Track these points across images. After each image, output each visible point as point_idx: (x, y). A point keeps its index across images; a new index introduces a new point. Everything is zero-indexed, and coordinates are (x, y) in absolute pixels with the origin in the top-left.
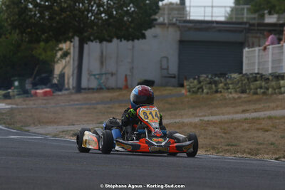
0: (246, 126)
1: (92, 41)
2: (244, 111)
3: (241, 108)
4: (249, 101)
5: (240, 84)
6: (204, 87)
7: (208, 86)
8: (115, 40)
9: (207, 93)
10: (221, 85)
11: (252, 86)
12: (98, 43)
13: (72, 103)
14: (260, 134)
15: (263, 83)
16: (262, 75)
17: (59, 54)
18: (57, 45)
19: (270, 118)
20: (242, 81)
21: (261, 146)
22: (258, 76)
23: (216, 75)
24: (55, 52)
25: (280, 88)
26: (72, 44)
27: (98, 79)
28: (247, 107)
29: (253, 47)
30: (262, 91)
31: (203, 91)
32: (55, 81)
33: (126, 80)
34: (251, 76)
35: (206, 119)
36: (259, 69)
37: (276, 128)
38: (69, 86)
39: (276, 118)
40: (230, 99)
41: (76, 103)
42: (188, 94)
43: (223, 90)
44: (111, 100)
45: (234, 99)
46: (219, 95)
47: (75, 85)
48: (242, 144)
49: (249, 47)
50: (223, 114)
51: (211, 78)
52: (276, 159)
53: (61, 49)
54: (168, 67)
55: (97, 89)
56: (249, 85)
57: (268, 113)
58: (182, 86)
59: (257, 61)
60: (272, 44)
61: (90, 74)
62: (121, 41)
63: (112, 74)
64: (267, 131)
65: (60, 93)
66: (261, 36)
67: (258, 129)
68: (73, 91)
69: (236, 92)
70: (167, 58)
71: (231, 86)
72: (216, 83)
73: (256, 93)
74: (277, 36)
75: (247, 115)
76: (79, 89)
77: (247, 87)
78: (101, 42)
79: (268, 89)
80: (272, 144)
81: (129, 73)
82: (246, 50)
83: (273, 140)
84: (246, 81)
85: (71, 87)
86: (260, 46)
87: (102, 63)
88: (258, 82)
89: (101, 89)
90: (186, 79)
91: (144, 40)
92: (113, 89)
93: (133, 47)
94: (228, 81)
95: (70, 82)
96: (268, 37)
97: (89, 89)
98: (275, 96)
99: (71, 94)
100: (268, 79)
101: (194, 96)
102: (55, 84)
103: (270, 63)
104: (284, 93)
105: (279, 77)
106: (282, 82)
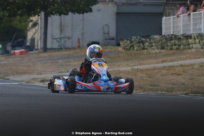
0: (164, 72)
1: (54, 15)
2: (163, 62)
3: (160, 60)
4: (167, 55)
5: (160, 43)
6: (135, 46)
7: (137, 44)
8: (70, 13)
9: (137, 50)
10: (147, 44)
11: (169, 44)
12: (58, 16)
13: (40, 59)
14: (174, 77)
15: (177, 42)
16: (176, 36)
17: (31, 24)
18: (29, 18)
19: (182, 66)
20: (161, 40)
21: (175, 86)
22: (173, 36)
23: (143, 37)
24: (27, 23)
25: (189, 45)
26: (40, 17)
27: (58, 41)
28: (165, 59)
29: (169, 16)
30: (176, 47)
31: (134, 48)
32: (28, 44)
33: (79, 42)
34: (168, 37)
35: (136, 67)
36: (173, 32)
37: (185, 72)
38: (38, 47)
39: (185, 66)
40: (153, 53)
41: (44, 59)
42: (123, 50)
43: (148, 48)
44: (69, 57)
45: (156, 53)
46: (145, 51)
47: (42, 46)
48: (161, 85)
49: (166, 16)
50: (148, 64)
51: (140, 39)
52: (186, 94)
53: (32, 21)
54: (109, 32)
55: (58, 49)
56: (166, 44)
57: (180, 62)
58: (119, 45)
59: (172, 26)
60: (183, 13)
61: (53, 38)
62: (75, 14)
63: (69, 38)
64: (179, 75)
65: (31, 52)
66: (175, 8)
67: (173, 74)
68: (41, 51)
69: (157, 48)
70: (108, 25)
71: (153, 44)
72: (143, 42)
73: (172, 49)
74: (186, 8)
75: (165, 64)
76: (45, 49)
77: (165, 45)
78: (60, 15)
79: (180, 46)
80: (183, 84)
81: (80, 37)
82: (164, 18)
83: (183, 81)
84: (165, 40)
85: (39, 48)
86: (174, 15)
87: (61, 30)
88: (173, 41)
89: (61, 49)
90: (122, 40)
91: (91, 13)
92: (69, 48)
93: (83, 18)
94: (152, 41)
95: (39, 44)
96: (179, 9)
97: (53, 49)
98: (185, 50)
99: (40, 52)
100: (180, 38)
101: (128, 52)
102: (28, 46)
103: (182, 27)
104: (192, 48)
105: (188, 37)
106: (190, 40)
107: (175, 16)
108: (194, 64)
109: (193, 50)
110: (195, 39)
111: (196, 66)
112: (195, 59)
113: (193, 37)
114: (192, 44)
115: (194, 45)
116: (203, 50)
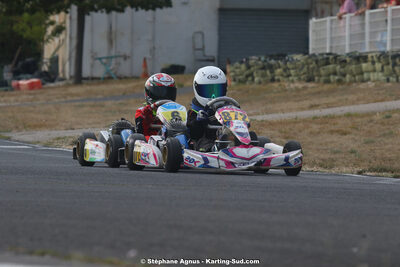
0: (315, 127)
1: (96, 11)
2: (312, 107)
4: (319, 93)
5: (305, 69)
6: (255, 74)
7: (260, 72)
8: (129, 10)
9: (260, 83)
10: (279, 71)
11: (322, 72)
12: (104, 14)
13: (69, 98)
14: (335, 138)
15: (338, 67)
16: (336, 57)
17: (50, 29)
18: (47, 17)
19: (349, 115)
20: (308, 64)
21: (337, 156)
22: (331, 57)
23: (271, 57)
24: (43, 26)
25: (362, 73)
26: (68, 15)
27: (105, 64)
28: (315, 101)
29: (322, 17)
30: (337, 78)
31: (253, 78)
32: (45, 68)
33: (145, 65)
34: (320, 58)
35: (259, 118)
36: (331, 47)
37: (357, 129)
38: (64, 75)
39: (357, 115)
40: (292, 90)
41: (76, 98)
42: (233, 83)
44: (125, 94)
45: (297, 90)
46: (276, 85)
47: (72, 74)
49: (317, 16)
50: (283, 111)
51: (265, 61)
52: (359, 173)
53: (52, 23)
54: (204, 46)
55: (104, 79)
56: (318, 71)
57: (347, 109)
59: (328, 36)
60: (350, 11)
61: (95, 58)
62: (137, 10)
63: (125, 58)
64: (345, 134)
65: (52, 85)
67: (332, 132)
68: (71, 82)
69: (300, 80)
70: (202, 33)
72: (271, 68)
73: (328, 82)
75: (316, 112)
76: (79, 79)
77: (315, 73)
78: (108, 12)
79: (344, 75)
80: (352, 152)
81: (148, 56)
82: (313, 21)
83: (354, 146)
84: (314, 64)
85: (67, 76)
86: (332, 15)
87: (111, 42)
88: (331, 66)
89: (110, 78)
90: (230, 63)
91: (169, 9)
92: (126, 78)
93: (154, 19)
94: (289, 65)
95: (66, 69)
97: (93, 79)
98: (354, 84)
99: (68, 85)
100: (345, 61)
101: (241, 86)
102: (45, 72)
103: (347, 38)
104: (369, 80)
105: (360, 58)
106: (364, 65)
107: (335, 17)
108: (375, 113)
109: (371, 84)
110: (373, 63)
111: (378, 117)
112: (375, 102)
113: (370, 59)
114: (368, 72)
115: (371, 75)
116: (389, 84)
